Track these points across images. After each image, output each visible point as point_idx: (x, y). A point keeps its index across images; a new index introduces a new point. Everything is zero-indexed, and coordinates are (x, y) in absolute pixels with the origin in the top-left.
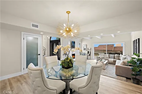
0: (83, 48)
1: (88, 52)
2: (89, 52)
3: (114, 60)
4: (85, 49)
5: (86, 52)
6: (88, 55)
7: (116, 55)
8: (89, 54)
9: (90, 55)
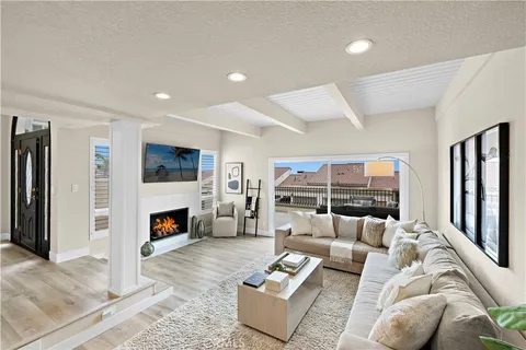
0: (226, 182)
1: (249, 200)
2: (254, 201)
3: (354, 253)
4: (233, 185)
5: (240, 201)
6: (248, 213)
7: (367, 219)
8: (253, 207)
9: (255, 215)
